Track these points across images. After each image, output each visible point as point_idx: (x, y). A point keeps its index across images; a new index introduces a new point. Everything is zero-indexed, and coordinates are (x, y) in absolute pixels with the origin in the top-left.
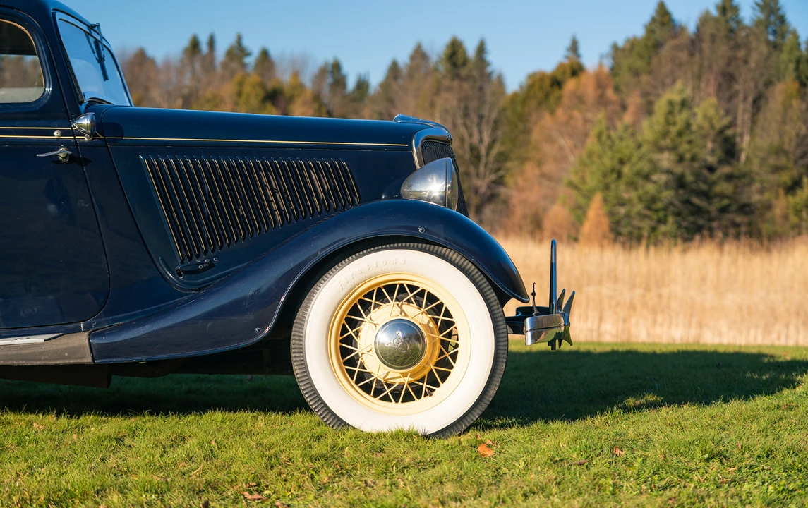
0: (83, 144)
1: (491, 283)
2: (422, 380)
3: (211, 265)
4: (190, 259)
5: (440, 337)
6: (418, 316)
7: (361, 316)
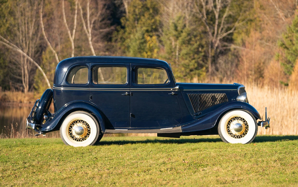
0: (176, 91)
1: (254, 116)
2: (242, 134)
3: (200, 114)
4: (197, 113)
5: (245, 126)
6: (241, 122)
7: (230, 123)
